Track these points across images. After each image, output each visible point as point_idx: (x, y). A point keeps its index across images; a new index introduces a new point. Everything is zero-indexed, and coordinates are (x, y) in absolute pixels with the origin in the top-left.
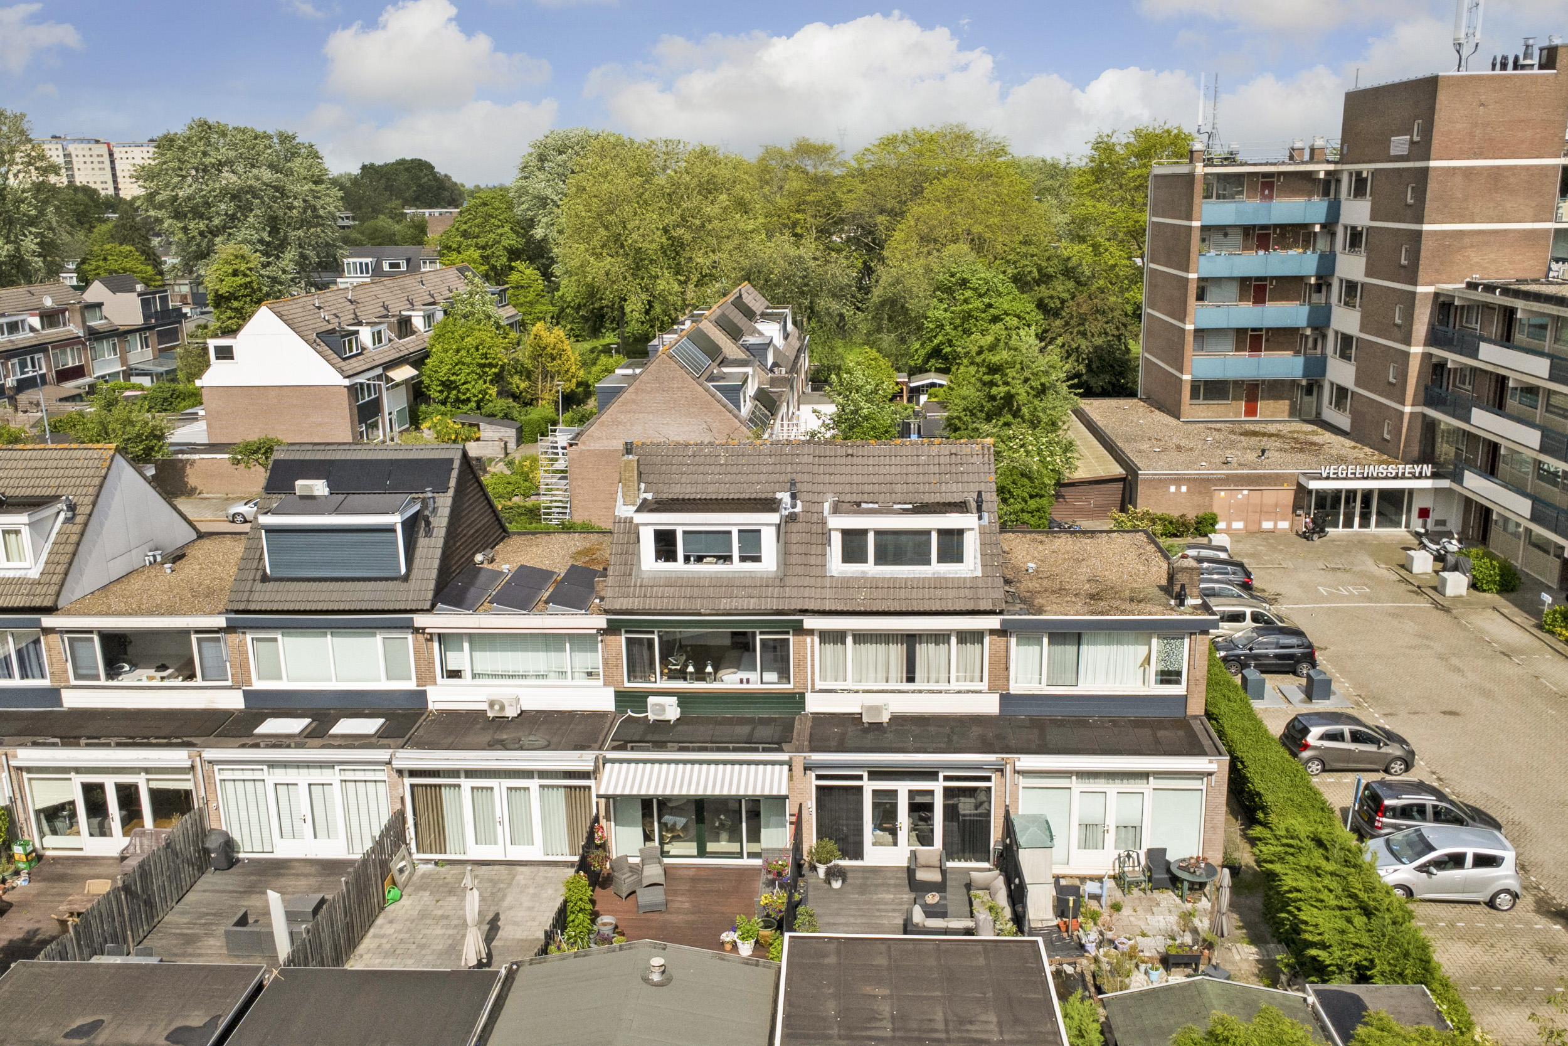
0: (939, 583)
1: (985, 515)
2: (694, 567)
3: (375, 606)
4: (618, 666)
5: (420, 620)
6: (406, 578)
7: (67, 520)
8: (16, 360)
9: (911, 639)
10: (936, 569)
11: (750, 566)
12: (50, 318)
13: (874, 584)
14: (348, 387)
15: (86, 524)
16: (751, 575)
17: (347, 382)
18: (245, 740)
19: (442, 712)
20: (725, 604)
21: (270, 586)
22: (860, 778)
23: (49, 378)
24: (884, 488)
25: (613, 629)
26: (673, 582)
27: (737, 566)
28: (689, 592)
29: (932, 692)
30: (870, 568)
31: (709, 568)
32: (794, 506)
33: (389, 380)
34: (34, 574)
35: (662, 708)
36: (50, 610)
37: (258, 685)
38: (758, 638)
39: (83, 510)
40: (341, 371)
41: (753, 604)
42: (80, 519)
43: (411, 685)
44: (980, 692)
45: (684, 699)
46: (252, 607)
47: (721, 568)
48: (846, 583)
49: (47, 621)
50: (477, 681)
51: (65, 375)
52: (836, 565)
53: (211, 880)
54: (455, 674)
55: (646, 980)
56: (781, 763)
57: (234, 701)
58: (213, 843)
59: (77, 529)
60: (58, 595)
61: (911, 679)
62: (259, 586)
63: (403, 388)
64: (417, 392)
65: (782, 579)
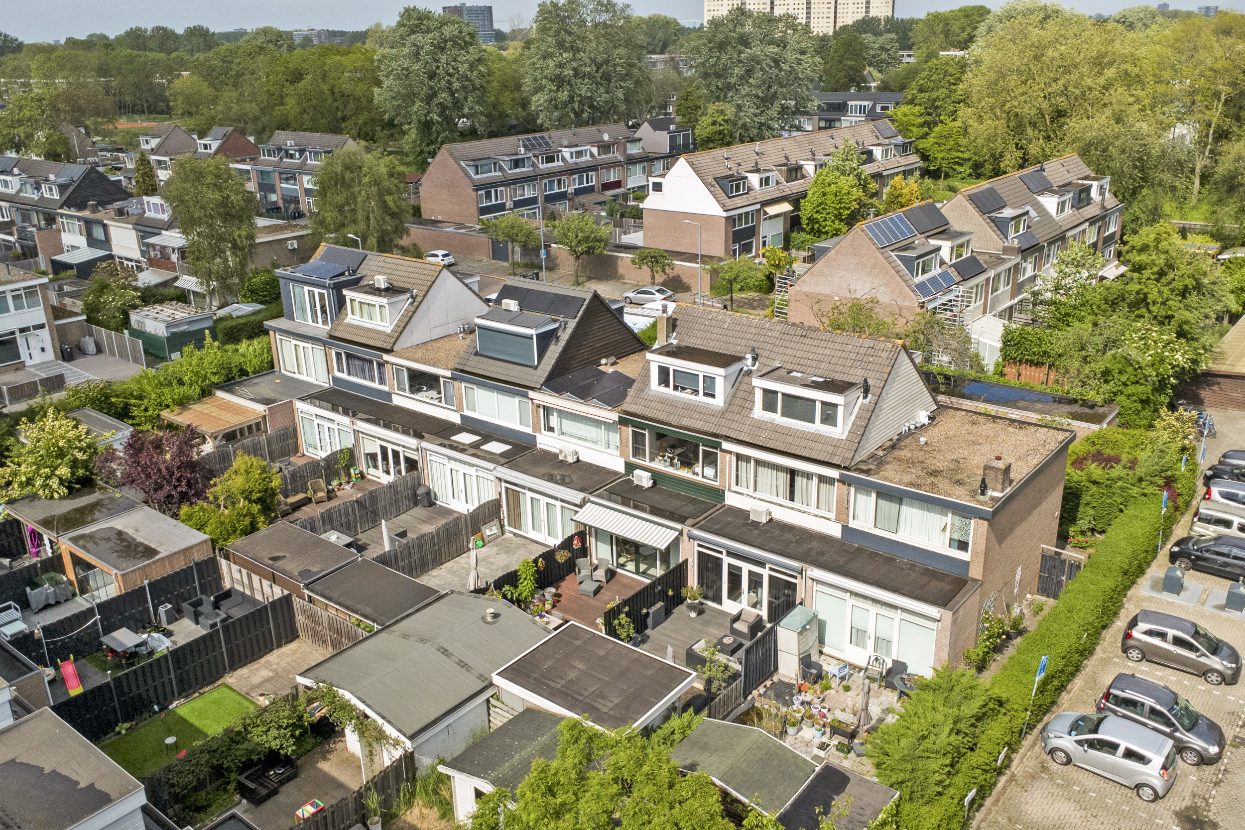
0: (816, 438)
1: (870, 396)
2: (678, 394)
3: (517, 381)
4: (627, 446)
5: (531, 394)
6: (536, 368)
7: (411, 304)
8: (576, 176)
9: (793, 473)
10: (818, 427)
11: (709, 400)
12: (605, 147)
13: (776, 429)
14: (726, 218)
15: (417, 307)
16: (707, 406)
17: (725, 214)
18: (446, 442)
19: (542, 450)
20: (685, 422)
21: (477, 358)
22: (721, 553)
23: (596, 189)
24: (814, 364)
25: (623, 422)
26: (664, 401)
27: (701, 398)
28: (668, 409)
29: (800, 511)
30: (777, 418)
31: (686, 396)
32: (753, 365)
33: (765, 213)
34: (389, 331)
35: (641, 479)
36: (388, 351)
37: (467, 413)
38: (701, 448)
39: (419, 299)
40: (723, 206)
41: (699, 425)
42: (416, 304)
43: (529, 430)
44: (829, 519)
45: (657, 476)
46: (466, 369)
47: (693, 397)
48: (760, 425)
49: (386, 357)
50: (562, 437)
51: (607, 186)
52: (758, 412)
53: (419, 511)
54: (551, 429)
55: (484, 619)
56: (675, 529)
57: (456, 419)
58: (421, 491)
59: (413, 309)
60: (394, 343)
61: (792, 499)
62: (473, 357)
63: (781, 219)
64: (794, 222)
65: (722, 414)
